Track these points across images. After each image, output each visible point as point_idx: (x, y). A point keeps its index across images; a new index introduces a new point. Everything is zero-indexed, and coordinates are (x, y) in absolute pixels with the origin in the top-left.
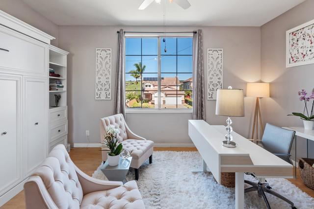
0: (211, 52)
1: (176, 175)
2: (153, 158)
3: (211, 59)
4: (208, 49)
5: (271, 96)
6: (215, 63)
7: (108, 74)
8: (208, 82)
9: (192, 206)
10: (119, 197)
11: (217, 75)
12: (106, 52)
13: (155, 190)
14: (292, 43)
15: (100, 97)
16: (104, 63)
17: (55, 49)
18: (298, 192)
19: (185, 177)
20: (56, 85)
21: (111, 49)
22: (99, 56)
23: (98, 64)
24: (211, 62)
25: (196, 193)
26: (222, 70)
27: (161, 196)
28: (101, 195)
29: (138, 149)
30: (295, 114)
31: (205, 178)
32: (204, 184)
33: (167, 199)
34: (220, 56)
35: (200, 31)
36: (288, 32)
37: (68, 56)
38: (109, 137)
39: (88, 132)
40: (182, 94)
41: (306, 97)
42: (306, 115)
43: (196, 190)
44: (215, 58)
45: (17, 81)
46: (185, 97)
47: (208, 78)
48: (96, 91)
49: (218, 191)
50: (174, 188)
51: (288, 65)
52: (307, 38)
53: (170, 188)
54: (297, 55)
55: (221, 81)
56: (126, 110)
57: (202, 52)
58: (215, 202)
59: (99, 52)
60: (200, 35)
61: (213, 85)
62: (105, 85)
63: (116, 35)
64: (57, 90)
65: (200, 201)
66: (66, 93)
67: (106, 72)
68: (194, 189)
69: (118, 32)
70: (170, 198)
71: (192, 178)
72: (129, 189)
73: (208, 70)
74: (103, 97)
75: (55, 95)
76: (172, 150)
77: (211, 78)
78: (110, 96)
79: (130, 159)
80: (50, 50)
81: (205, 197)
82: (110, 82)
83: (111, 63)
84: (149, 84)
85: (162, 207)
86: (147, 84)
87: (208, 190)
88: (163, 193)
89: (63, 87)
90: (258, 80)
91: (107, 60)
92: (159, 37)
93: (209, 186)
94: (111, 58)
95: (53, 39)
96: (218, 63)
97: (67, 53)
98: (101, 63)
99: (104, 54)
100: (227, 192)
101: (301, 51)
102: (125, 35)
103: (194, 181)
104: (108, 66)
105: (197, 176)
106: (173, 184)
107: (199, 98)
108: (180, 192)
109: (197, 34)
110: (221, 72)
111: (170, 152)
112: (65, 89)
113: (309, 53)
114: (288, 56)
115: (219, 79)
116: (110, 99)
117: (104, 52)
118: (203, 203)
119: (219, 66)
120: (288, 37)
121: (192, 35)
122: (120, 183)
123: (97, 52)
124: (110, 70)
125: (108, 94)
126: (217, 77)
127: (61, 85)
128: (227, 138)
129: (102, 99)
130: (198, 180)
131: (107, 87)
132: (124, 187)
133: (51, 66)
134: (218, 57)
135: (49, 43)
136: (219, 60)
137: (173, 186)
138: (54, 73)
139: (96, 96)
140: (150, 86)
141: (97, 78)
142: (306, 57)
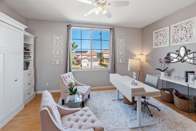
0: (119, 39)
1: (104, 102)
2: (90, 96)
3: (119, 43)
4: (117, 38)
5: (146, 61)
6: (121, 45)
7: (61, 49)
8: (118, 54)
9: (115, 116)
10: (82, 115)
11: (122, 51)
12: (60, 36)
13: (95, 111)
14: (155, 37)
15: (55, 63)
16: (58, 43)
17: (27, 34)
18: (160, 103)
19: (109, 103)
20: (27, 56)
21: (63, 35)
22: (55, 39)
23: (54, 43)
24: (118, 44)
25: (116, 110)
26: (124, 49)
27: (99, 114)
28: (71, 116)
29: (83, 91)
30: (157, 69)
31: (119, 102)
32: (119, 105)
33: (102, 115)
34: (123, 41)
35: (113, 28)
36: (154, 32)
37: (34, 38)
38: (70, 85)
39: (47, 84)
40: (98, 60)
41: (162, 61)
42: (162, 69)
43: (116, 109)
44: (121, 42)
45: (4, 54)
46: (100, 62)
47: (118, 52)
48: (53, 59)
49: (126, 108)
50: (105, 109)
51: (154, 47)
52: (162, 35)
53: (103, 109)
54: (158, 43)
55: (124, 54)
56: (72, 70)
57: (114, 39)
58: (126, 112)
59: (55, 36)
60: (113, 30)
61: (120, 56)
62: (59, 56)
63: (66, 28)
64: (27, 59)
65: (119, 113)
66: (33, 61)
67: (60, 48)
68: (114, 108)
69: (67, 26)
70: (103, 114)
71: (113, 103)
72: (86, 111)
73: (117, 49)
74: (58, 63)
75: (26, 62)
76: (99, 90)
77: (119, 53)
78: (62, 62)
79: (81, 96)
80: (24, 35)
81: (121, 111)
82: (62, 54)
83: (63, 43)
84: (79, 55)
85: (100, 118)
86: (77, 55)
87: (122, 107)
88: (99, 112)
89: (31, 57)
90: (140, 53)
91: (61, 41)
92: (91, 30)
93: (121, 106)
94: (63, 40)
95: (27, 28)
96: (122, 45)
97: (34, 36)
98: (56, 43)
99: (58, 38)
100: (130, 107)
101: (159, 41)
102: (72, 28)
103: (114, 104)
104: (61, 45)
105: (114, 102)
106: (103, 107)
107: (113, 63)
108: (108, 110)
109: (112, 30)
110: (123, 50)
111: (98, 91)
112: (32, 58)
113: (163, 42)
114: (154, 43)
115: (123, 53)
116: (62, 64)
117: (58, 36)
118: (120, 114)
119: (123, 46)
120: (154, 35)
121: (109, 30)
122: (80, 109)
123: (53, 36)
124: (62, 47)
125: (61, 61)
126: (122, 52)
127: (29, 56)
128: (133, 81)
129: (57, 64)
130: (116, 104)
131: (60, 57)
132: (83, 110)
133: (25, 44)
134: (122, 42)
135: (24, 30)
136: (123, 43)
137: (104, 108)
138: (26, 48)
139: (53, 62)
140: (79, 56)
141: (53, 51)
142: (161, 44)
